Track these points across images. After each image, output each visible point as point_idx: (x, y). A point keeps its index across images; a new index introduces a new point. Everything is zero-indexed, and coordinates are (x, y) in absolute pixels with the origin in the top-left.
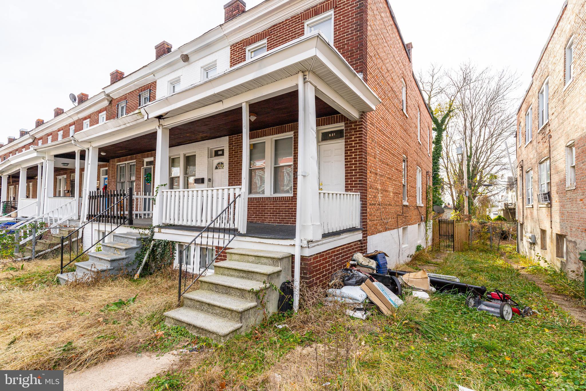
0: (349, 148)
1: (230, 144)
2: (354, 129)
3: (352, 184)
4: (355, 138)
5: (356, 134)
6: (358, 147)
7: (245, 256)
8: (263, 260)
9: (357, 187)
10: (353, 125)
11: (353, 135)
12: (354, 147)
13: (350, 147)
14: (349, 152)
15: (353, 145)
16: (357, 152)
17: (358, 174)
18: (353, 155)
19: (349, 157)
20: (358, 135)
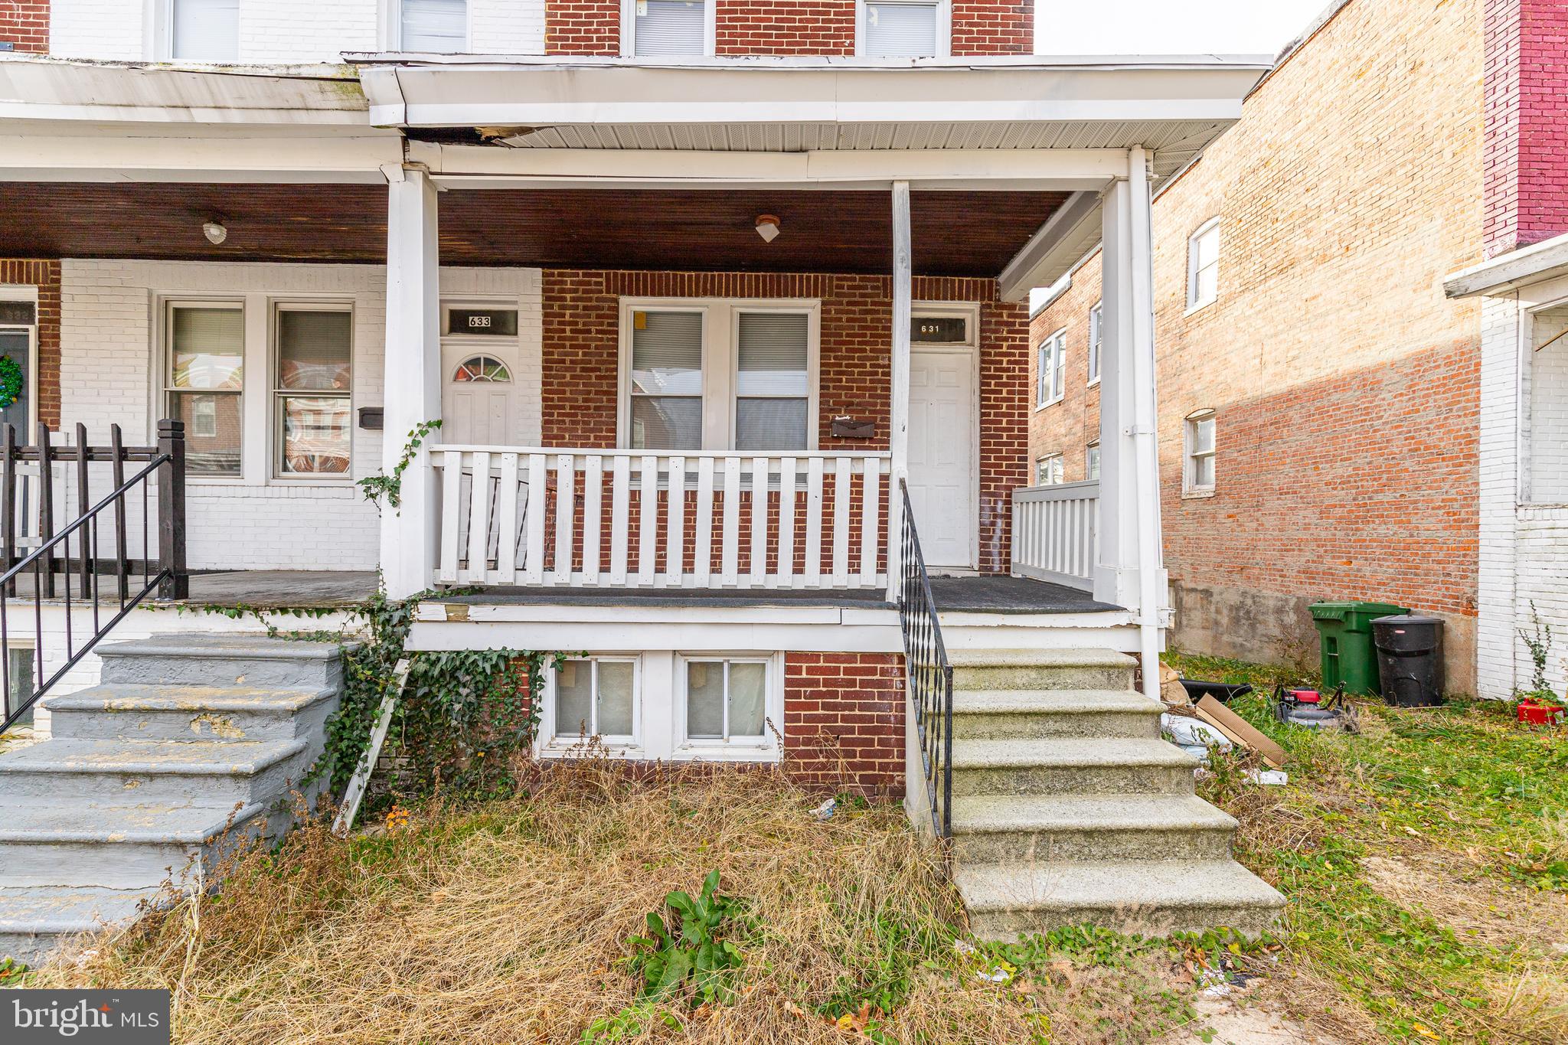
0: (992, 373)
1: (549, 299)
2: (1007, 324)
3: (1001, 466)
4: (1009, 347)
5: (1014, 339)
6: (1017, 373)
7: (996, 671)
8: (1071, 677)
9: (1013, 473)
10: (1005, 313)
11: (1006, 339)
12: (1007, 370)
13: (996, 370)
14: (993, 382)
15: (1005, 365)
16: (1014, 385)
17: (1016, 442)
18: (1005, 390)
19: (993, 396)
20: (1017, 343)
